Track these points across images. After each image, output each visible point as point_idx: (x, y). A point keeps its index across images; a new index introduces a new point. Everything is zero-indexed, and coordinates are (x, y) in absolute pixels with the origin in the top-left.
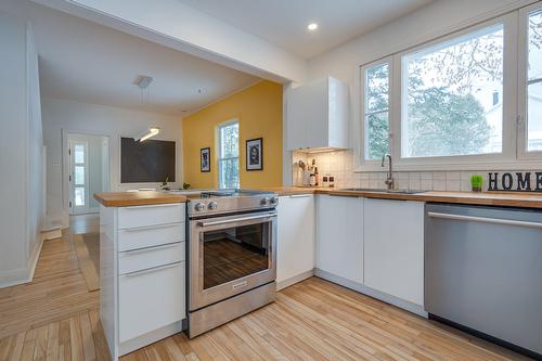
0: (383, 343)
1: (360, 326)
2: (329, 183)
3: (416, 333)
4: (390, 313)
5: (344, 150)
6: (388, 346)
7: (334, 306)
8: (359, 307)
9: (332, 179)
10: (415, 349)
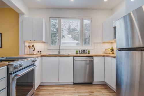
0: (71, 94)
1: (64, 93)
2: (40, 53)
3: (74, 88)
4: (66, 87)
5: (45, 42)
6: (73, 94)
7: (54, 91)
8: (59, 89)
9: (41, 52)
10: (77, 92)
